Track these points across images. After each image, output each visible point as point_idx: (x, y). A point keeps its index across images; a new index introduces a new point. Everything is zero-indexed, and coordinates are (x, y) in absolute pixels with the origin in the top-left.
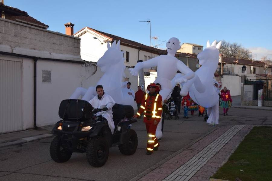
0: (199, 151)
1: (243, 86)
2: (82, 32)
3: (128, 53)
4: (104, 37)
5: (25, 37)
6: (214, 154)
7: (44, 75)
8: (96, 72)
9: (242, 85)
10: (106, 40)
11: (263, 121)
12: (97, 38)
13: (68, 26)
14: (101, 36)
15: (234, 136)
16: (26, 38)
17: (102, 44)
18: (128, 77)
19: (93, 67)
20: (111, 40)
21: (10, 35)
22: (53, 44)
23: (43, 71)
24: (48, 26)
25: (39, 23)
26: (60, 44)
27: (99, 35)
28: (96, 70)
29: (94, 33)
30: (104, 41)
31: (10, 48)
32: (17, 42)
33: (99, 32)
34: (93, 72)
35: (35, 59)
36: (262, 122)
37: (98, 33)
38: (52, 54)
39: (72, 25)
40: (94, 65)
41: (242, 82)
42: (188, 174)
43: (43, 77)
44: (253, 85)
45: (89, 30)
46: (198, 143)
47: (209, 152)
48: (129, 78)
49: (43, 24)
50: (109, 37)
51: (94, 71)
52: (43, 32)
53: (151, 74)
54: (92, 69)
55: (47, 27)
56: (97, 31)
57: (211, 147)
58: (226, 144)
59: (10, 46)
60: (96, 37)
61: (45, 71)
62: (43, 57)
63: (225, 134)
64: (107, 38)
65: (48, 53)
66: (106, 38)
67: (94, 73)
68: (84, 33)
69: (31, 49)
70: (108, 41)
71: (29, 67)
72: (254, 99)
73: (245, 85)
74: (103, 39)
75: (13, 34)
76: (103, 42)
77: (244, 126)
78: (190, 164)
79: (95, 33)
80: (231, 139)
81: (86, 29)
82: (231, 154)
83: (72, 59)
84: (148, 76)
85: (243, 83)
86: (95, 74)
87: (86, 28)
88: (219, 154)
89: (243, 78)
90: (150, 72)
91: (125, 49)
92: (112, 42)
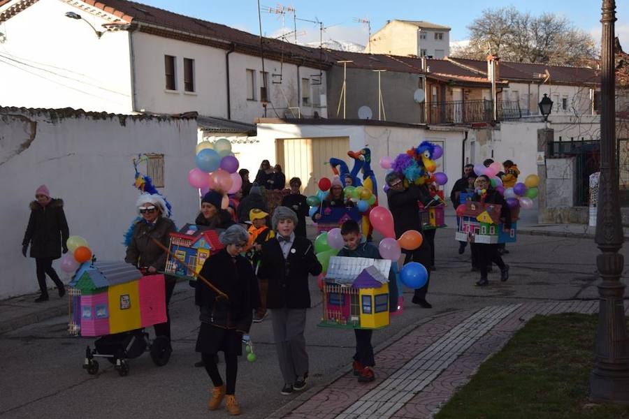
1: (543, 161)
3: (189, 63)
4: (103, 13)
8: (33, 143)
9: (540, 158)
10: (111, 21)
11: (585, 283)
12: (79, 17)
14: (92, 8)
15: (459, 356)
17: (100, 34)
20: (126, 21)
27: (86, 5)
28: (33, 136)
30: (104, 26)
34: (23, 142)
40: (23, 119)
41: (540, 150)
44: (573, 158)
48: (163, 155)
50: (121, 13)
51: (24, 137)
54: (18, 133)
57: (358, 412)
58: (419, 392)
60: (78, 12)
64: (112, 16)
66: (109, 15)
67: (26, 145)
70: (117, 25)
72: (576, 203)
73: (550, 158)
74: (101, 18)
76: (102, 29)
80: (444, 370)
84: (251, 138)
85: (542, 154)
86: (26, 150)
89: (544, 139)
91: (181, 50)
92: (131, 29)
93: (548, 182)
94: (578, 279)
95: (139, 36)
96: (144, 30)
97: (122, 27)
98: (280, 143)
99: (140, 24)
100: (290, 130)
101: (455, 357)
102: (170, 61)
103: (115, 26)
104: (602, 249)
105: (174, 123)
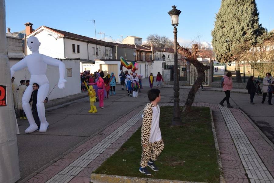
0: (107, 136)
1: (163, 70)
2: (39, 30)
3: (78, 46)
12: (51, 35)
13: (27, 25)
14: (55, 33)
17: (56, 39)
18: (70, 68)
20: (63, 36)
27: (53, 32)
29: (49, 30)
30: (57, 37)
33: (54, 30)
39: (31, 25)
41: (162, 67)
44: (170, 69)
45: (45, 29)
46: (110, 127)
47: (115, 136)
50: (62, 34)
53: (96, 62)
56: (52, 29)
57: (118, 131)
58: (133, 125)
60: (51, 34)
64: (59, 35)
66: (59, 34)
68: (41, 31)
70: (61, 37)
73: (165, 69)
74: (57, 35)
76: (57, 38)
78: (91, 152)
79: (50, 31)
81: (43, 28)
82: (126, 140)
84: (94, 64)
85: (163, 68)
87: (43, 26)
89: (163, 64)
91: (76, 43)
92: (64, 38)
93: (165, 75)
94: (171, 98)
95: (66, 40)
96: (67, 38)
97: (62, 38)
98: (101, 65)
99: (66, 37)
100: (102, 62)
102: (74, 45)
103: (60, 37)
104: (175, 91)
105: (74, 61)
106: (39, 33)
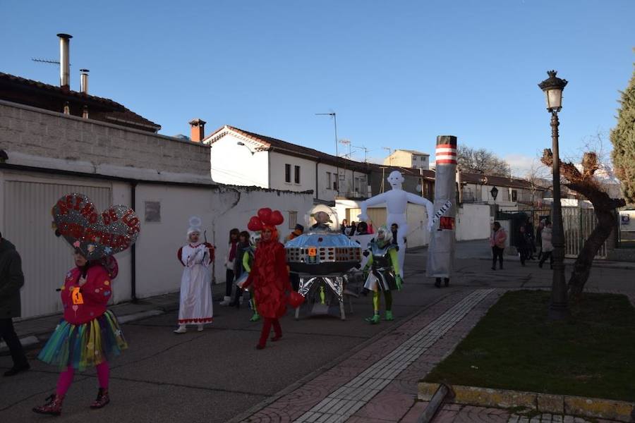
0: (409, 336)
2: (218, 134)
3: (297, 168)
4: (256, 142)
5: (116, 146)
6: (435, 340)
7: (148, 210)
8: (239, 203)
10: (260, 146)
12: (244, 144)
13: (194, 124)
14: (250, 140)
15: (472, 309)
16: (118, 148)
17: (253, 153)
19: (232, 193)
20: (267, 146)
21: (91, 144)
22: (164, 156)
23: (146, 203)
24: (160, 126)
25: (146, 121)
26: (176, 157)
27: (247, 138)
28: (239, 200)
29: (239, 134)
30: (256, 149)
31: (91, 165)
32: (102, 156)
33: (248, 134)
34: (234, 202)
35: (133, 183)
36: (521, 284)
37: (246, 135)
38: (161, 173)
39: (201, 124)
40: (235, 190)
41: (491, 215)
42: (385, 377)
43: (146, 213)
44: (509, 220)
45: (230, 131)
46: (409, 323)
47: (427, 337)
48: (296, 212)
49: (152, 123)
50: (265, 142)
51: (234, 200)
52: (146, 137)
53: (338, 203)
54: (232, 197)
55: (157, 128)
56: (244, 132)
57: (431, 329)
58: (458, 322)
59: (92, 162)
60: (243, 142)
61: (149, 203)
62: (146, 179)
63: (459, 305)
64: (260, 144)
65: (155, 171)
66: (258, 143)
67: (236, 204)
68: (222, 136)
69: (127, 166)
71: (123, 196)
72: (510, 245)
74: (254, 145)
75: (97, 142)
76: (254, 151)
77: (491, 290)
78: (392, 359)
79: (242, 136)
80: (467, 314)
81: (226, 129)
82: (460, 340)
83: (196, 181)
85: (493, 218)
86: (235, 207)
87: (226, 127)
88: (442, 340)
90: (336, 201)
91: (294, 161)
92: (269, 150)
95: (274, 154)
96: (276, 151)
97: (265, 150)
98: (348, 210)
99: (274, 147)
100: (352, 204)
101: (470, 309)
102: (288, 167)
103: (262, 149)
105: (302, 195)
106: (217, 141)
